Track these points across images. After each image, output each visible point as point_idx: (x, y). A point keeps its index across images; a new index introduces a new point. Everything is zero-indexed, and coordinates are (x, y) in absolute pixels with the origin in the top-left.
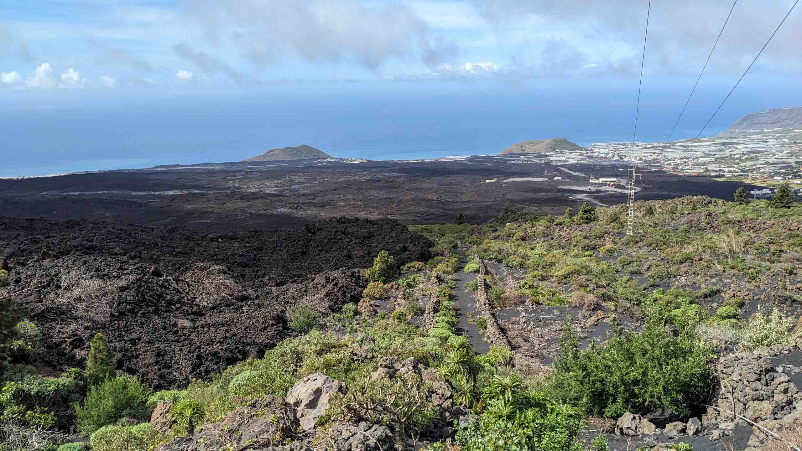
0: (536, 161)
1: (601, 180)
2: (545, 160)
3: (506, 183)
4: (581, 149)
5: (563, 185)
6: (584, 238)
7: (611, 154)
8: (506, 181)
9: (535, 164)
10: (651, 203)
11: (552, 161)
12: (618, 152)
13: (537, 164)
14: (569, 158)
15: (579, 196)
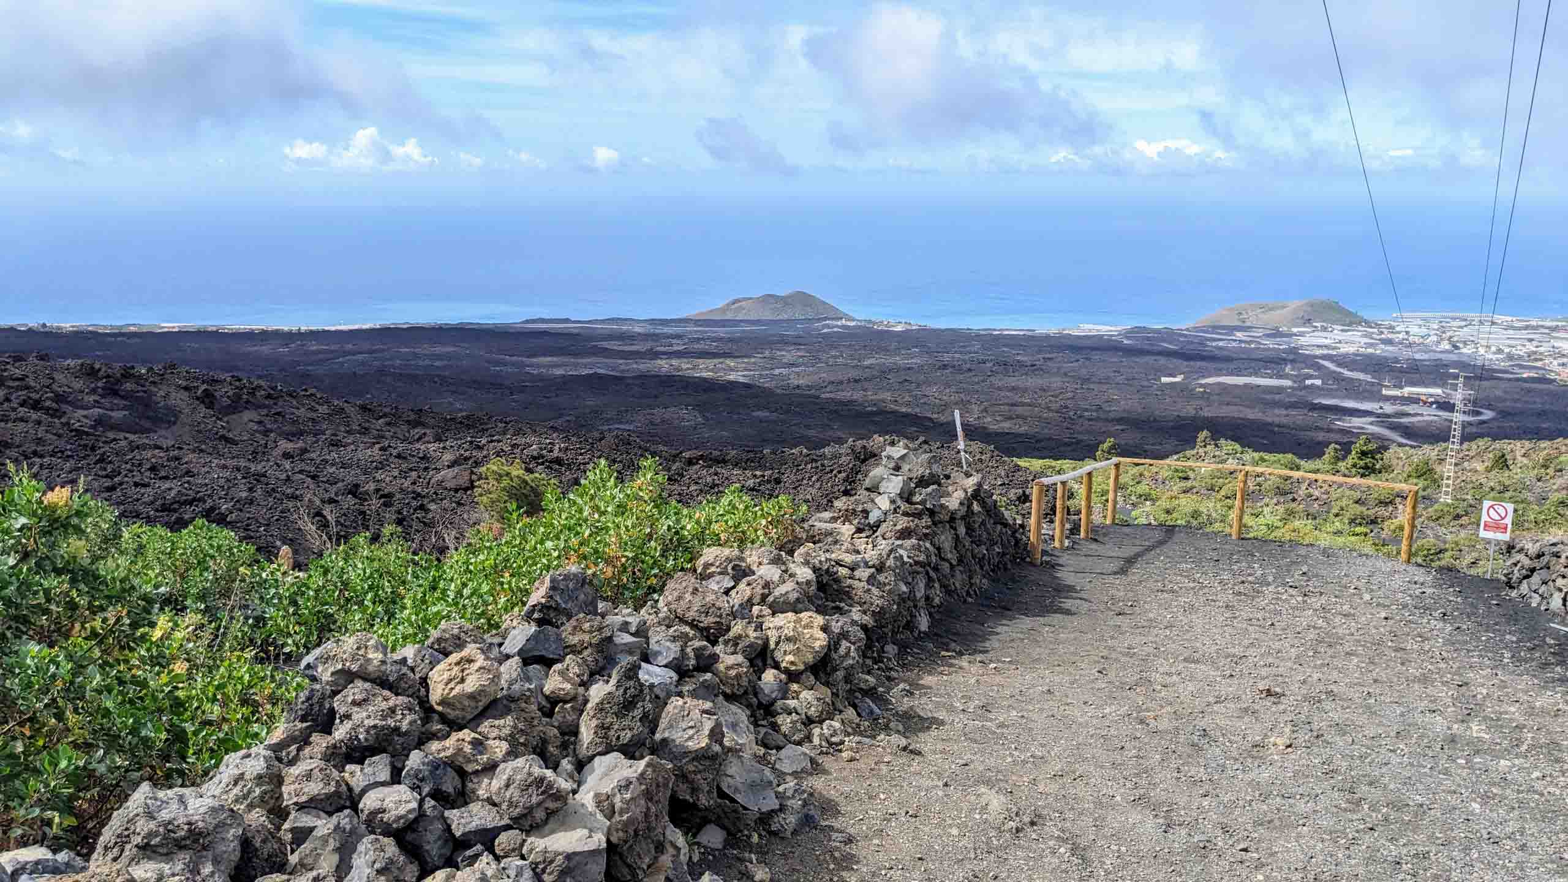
0: (1269, 343)
1: (1407, 390)
2: (1289, 343)
3: (1201, 386)
4: (1368, 324)
5: (1325, 396)
6: (1357, 502)
7: (1435, 338)
8: (1203, 381)
9: (1265, 350)
10: (1505, 445)
11: (1302, 346)
12: (1448, 334)
13: (1269, 349)
14: (1340, 342)
15: (1356, 422)
